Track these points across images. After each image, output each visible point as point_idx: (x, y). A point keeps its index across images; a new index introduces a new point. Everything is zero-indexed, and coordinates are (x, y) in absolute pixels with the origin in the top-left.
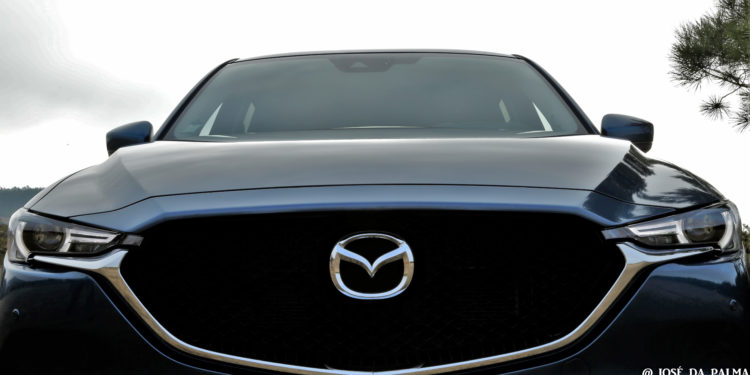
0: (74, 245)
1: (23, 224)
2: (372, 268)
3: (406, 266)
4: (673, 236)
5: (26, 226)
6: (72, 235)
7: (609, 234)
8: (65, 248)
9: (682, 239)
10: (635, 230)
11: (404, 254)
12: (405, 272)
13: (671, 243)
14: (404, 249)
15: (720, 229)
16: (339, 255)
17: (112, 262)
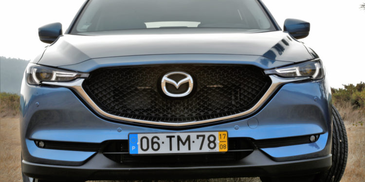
0: (57, 78)
1: (36, 70)
2: (177, 85)
3: (190, 84)
4: (295, 73)
5: (37, 71)
6: (57, 74)
7: (267, 72)
8: (54, 78)
9: (298, 74)
10: (278, 71)
11: (189, 80)
12: (190, 86)
13: (294, 75)
14: (189, 78)
15: (314, 71)
16: (165, 80)
17: (78, 83)
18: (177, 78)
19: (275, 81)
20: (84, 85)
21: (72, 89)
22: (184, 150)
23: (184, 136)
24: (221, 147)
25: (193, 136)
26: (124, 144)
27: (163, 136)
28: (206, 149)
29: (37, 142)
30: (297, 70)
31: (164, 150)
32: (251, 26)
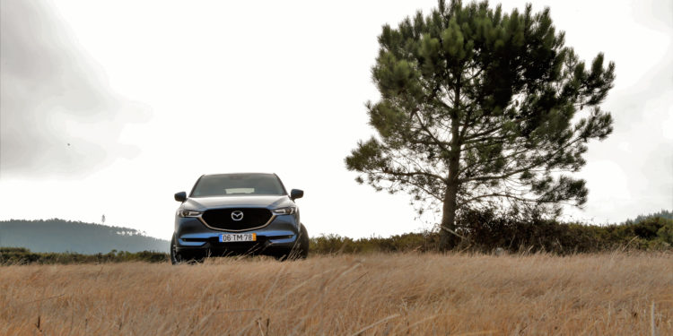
2: (237, 216)
6: (191, 213)
7: (271, 211)
9: (284, 212)
10: (275, 211)
12: (242, 216)
13: (282, 212)
14: (242, 213)
16: (233, 214)
17: (200, 216)
18: (237, 213)
19: (274, 214)
20: (203, 217)
21: (198, 218)
22: (240, 240)
23: (239, 235)
24: (253, 238)
25: (243, 235)
26: (217, 238)
27: (232, 235)
28: (248, 240)
29: (183, 239)
30: (284, 210)
31: (232, 240)
32: (276, 193)
